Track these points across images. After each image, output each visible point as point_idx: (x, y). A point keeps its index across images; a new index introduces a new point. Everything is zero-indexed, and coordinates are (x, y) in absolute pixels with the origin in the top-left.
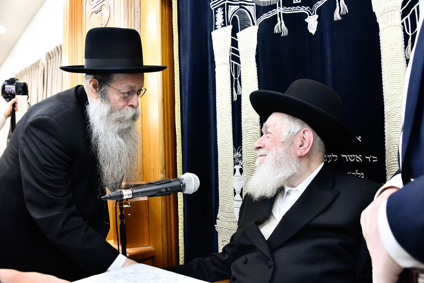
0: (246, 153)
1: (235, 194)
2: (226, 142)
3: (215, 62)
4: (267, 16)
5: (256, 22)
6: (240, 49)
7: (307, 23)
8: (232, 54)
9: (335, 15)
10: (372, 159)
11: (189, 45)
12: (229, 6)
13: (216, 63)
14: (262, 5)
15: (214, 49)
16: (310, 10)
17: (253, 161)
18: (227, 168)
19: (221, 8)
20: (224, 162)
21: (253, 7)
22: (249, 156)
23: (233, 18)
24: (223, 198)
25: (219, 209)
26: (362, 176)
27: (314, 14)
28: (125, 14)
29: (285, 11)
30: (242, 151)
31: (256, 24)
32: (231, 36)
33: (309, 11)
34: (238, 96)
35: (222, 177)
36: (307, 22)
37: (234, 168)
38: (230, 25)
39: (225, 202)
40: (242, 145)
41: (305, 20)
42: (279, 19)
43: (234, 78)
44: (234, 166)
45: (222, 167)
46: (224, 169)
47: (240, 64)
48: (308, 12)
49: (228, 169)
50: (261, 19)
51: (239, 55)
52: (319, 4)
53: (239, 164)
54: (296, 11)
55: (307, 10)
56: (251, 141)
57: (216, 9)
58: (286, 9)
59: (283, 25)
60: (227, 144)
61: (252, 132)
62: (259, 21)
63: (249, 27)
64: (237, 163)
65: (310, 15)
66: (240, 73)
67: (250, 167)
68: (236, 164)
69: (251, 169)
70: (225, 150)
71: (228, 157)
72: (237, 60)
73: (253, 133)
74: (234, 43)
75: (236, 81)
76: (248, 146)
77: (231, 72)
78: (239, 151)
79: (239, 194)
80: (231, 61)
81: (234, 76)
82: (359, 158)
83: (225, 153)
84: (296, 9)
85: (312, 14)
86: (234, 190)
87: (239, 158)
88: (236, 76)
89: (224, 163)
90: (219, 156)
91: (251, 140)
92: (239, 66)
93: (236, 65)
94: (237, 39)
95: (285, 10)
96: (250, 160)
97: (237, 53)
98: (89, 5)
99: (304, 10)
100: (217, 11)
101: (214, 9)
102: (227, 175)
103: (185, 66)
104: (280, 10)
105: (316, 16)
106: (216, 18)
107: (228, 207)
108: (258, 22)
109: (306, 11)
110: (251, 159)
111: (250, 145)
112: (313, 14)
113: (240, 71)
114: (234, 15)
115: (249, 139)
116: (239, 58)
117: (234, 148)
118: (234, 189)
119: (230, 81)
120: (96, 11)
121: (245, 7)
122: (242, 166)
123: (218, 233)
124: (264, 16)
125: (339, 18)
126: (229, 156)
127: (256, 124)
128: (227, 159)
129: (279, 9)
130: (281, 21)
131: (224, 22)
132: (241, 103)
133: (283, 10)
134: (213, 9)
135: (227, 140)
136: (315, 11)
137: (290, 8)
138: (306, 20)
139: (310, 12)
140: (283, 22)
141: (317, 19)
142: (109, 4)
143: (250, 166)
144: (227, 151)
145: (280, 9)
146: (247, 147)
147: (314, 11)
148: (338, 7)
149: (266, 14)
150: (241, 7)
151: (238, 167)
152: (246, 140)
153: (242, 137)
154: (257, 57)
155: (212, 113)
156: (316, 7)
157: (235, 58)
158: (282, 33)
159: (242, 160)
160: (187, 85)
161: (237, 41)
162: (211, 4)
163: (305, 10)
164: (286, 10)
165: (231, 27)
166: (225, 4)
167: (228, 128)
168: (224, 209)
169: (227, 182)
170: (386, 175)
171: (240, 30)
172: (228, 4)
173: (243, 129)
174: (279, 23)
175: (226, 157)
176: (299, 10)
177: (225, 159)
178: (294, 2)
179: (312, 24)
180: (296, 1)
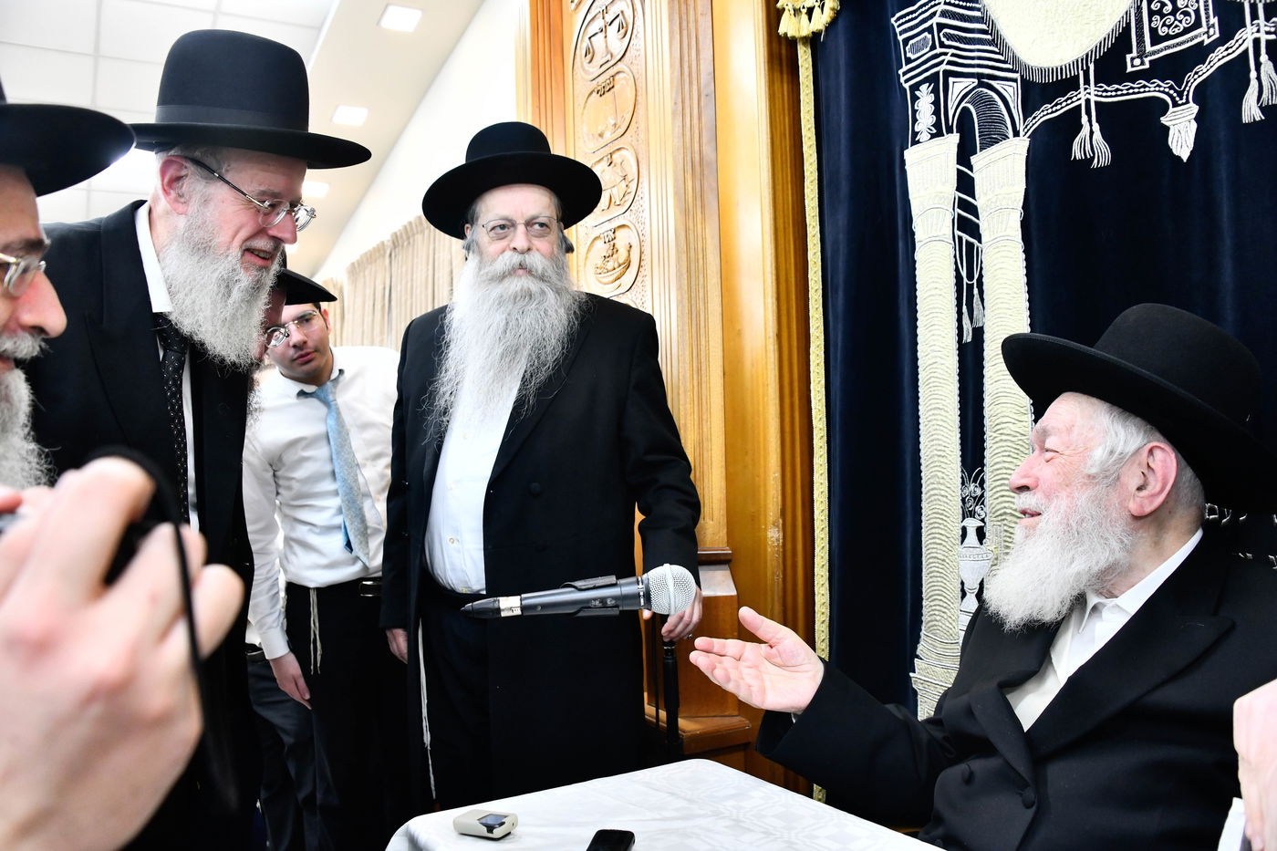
0: (995, 487)
1: (964, 594)
2: (943, 454)
3: (913, 234)
4: (1052, 112)
5: (1022, 127)
6: (980, 201)
7: (1167, 129)
8: (959, 215)
9: (1245, 106)
11: (844, 188)
12: (951, 80)
13: (917, 237)
14: (1037, 79)
15: (912, 196)
16: (1176, 91)
17: (1011, 508)
18: (945, 523)
19: (928, 84)
20: (938, 507)
21: (1014, 84)
22: (1003, 496)
23: (960, 113)
24: (932, 604)
25: (921, 630)
27: (1187, 102)
28: (675, 103)
29: (1101, 96)
30: (983, 482)
31: (1022, 133)
32: (956, 162)
33: (1172, 92)
34: (974, 329)
35: (930, 546)
36: (1167, 124)
37: (963, 524)
38: (952, 133)
39: (937, 613)
40: (983, 465)
41: (1162, 119)
42: (1084, 119)
43: (965, 280)
44: (964, 519)
45: (932, 521)
46: (936, 525)
47: (980, 242)
48: (1170, 96)
49: (946, 526)
50: (1034, 118)
51: (978, 219)
52: (1200, 74)
53: (976, 516)
54: (1134, 93)
55: (1167, 90)
56: (1009, 456)
57: (915, 87)
58: (1106, 91)
59: (1098, 135)
60: (944, 460)
61: (1009, 432)
62: (1031, 124)
63: (1004, 141)
64: (970, 512)
65: (1175, 104)
66: (981, 269)
67: (1005, 525)
68: (967, 514)
69: (1006, 531)
70: (940, 474)
71: (947, 494)
72: (974, 230)
73: (1015, 434)
74: (965, 183)
75: (970, 287)
76: (1001, 469)
77: (956, 263)
78: (975, 481)
79: (974, 595)
80: (958, 233)
81: (964, 273)
83: (939, 483)
84: (1134, 88)
85: (1180, 102)
86: (962, 583)
87: (975, 498)
88: (970, 277)
89: (936, 510)
90: (923, 490)
91: (1007, 454)
92: (977, 248)
93: (970, 246)
94: (972, 171)
95: (1103, 92)
96: (1005, 508)
97: (973, 210)
98: (583, 73)
99: (1159, 91)
100: (917, 93)
101: (910, 87)
102: (944, 543)
103: (836, 242)
104: (1089, 94)
105: (1194, 108)
106: (914, 112)
107: (947, 629)
108: (1028, 127)
109: (1163, 92)
110: (1006, 505)
111: (1006, 465)
112: (1184, 101)
113: (982, 262)
114: (963, 105)
115: (1003, 449)
116: (978, 226)
117: (962, 471)
118: (960, 582)
119: (953, 289)
120: (599, 88)
121: (994, 83)
122: (983, 520)
123: (919, 696)
124: (1043, 111)
125: (1258, 116)
126: (952, 493)
127: (1022, 410)
128: (945, 499)
129: (1086, 89)
130: (1091, 125)
131: (937, 125)
132: (983, 350)
133: (1096, 93)
134: (906, 86)
135: (946, 449)
136: (1188, 91)
137: (1116, 86)
138: (1164, 120)
139: (1175, 95)
140: (1096, 127)
141: (1194, 116)
142: (635, 72)
143: (1005, 522)
144: (945, 477)
145: (1088, 91)
146: (998, 469)
147: (1185, 93)
148: (1254, 84)
149: (1050, 106)
150: (981, 85)
151: (972, 524)
152: (996, 451)
153: (984, 441)
154: (1025, 225)
155: (907, 370)
156: (1192, 80)
157: (967, 224)
158: (1093, 158)
159: (983, 503)
160: (841, 294)
161: (973, 179)
162: (900, 72)
163: (1162, 89)
164: (1104, 94)
165: (954, 138)
166: (938, 73)
167: (950, 417)
168: (934, 632)
169: (944, 560)
171: (981, 149)
172: (948, 74)
173: (987, 422)
174: (1085, 131)
175: (943, 493)
176: (1145, 92)
177: (939, 500)
178: (1130, 69)
179: (1182, 132)
180: (1133, 63)
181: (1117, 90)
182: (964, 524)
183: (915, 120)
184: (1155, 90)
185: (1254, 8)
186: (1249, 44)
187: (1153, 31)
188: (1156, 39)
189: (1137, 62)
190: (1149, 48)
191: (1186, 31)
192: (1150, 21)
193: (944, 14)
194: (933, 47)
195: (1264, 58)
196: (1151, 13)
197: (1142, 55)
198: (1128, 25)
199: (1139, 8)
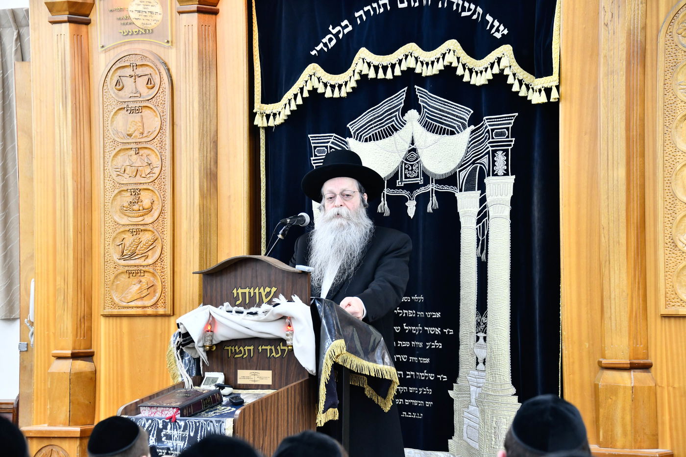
7: (407, 207)
9: (428, 207)
10: (449, 332)
16: (410, 195)
26: (440, 346)
27: (414, 200)
29: (388, 193)
42: (382, 199)
48: (409, 197)
52: (417, 192)
55: (408, 194)
58: (390, 191)
59: (386, 205)
65: (410, 200)
82: (438, 331)
84: (398, 192)
85: (412, 199)
105: (415, 202)
125: (431, 211)
130: (384, 202)
133: (387, 191)
136: (414, 197)
138: (406, 204)
140: (386, 202)
141: (415, 205)
142: (161, 111)
148: (431, 201)
156: (415, 193)
158: (384, 213)
162: (312, 158)
170: (459, 345)
174: (382, 203)
176: (401, 193)
178: (397, 185)
179: (411, 208)
180: (399, 183)
181: (393, 191)
184: (405, 193)
185: (432, 179)
186: (430, 189)
187: (405, 175)
188: (406, 177)
189: (400, 183)
190: (404, 180)
191: (415, 177)
192: (405, 171)
193: (333, 143)
195: (434, 195)
196: (405, 169)
197: (402, 181)
198: (398, 170)
199: (402, 166)
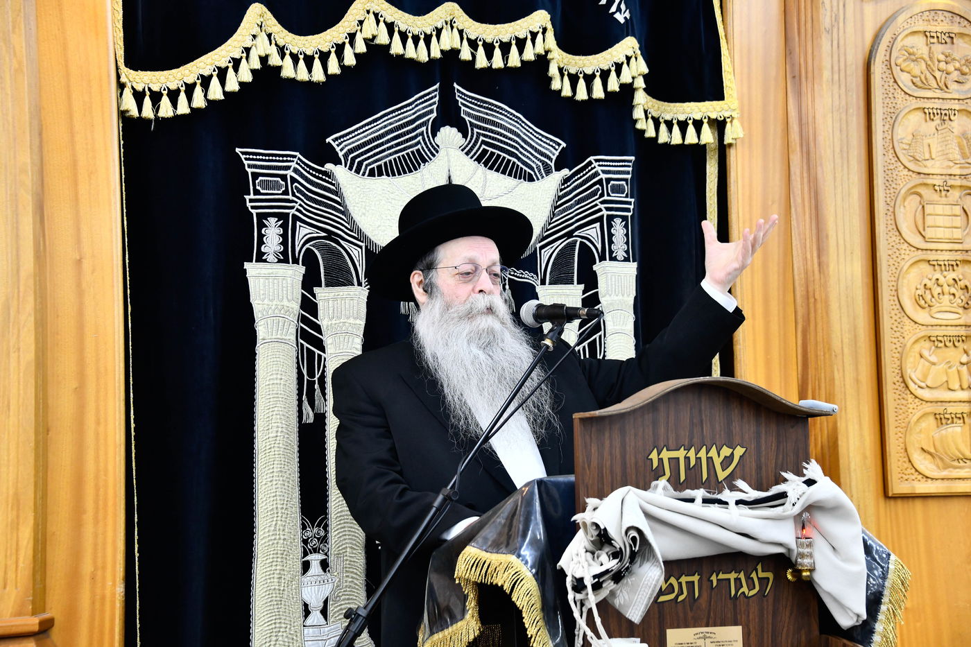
0: (338, 529)
1: (307, 612)
6: (323, 320)
8: (302, 328)
12: (298, 224)
13: (259, 335)
15: (253, 302)
17: (351, 543)
18: (286, 561)
19: (277, 219)
21: (360, 250)
22: (345, 535)
23: (306, 252)
30: (326, 527)
31: (363, 285)
32: (300, 288)
34: (316, 415)
37: (303, 559)
38: (299, 264)
39: (274, 634)
40: (326, 514)
43: (305, 377)
44: (305, 554)
46: (276, 562)
47: (324, 352)
51: (322, 335)
53: (321, 551)
57: (262, 217)
63: (351, 286)
64: (313, 549)
68: (310, 551)
69: (348, 560)
71: (287, 538)
72: (317, 343)
74: (309, 306)
75: (311, 384)
77: (298, 363)
78: (319, 526)
79: (318, 612)
80: (301, 341)
81: (305, 372)
86: (306, 604)
87: (318, 539)
88: (311, 374)
89: (276, 552)
92: (320, 356)
93: (311, 354)
94: (316, 298)
96: (347, 543)
97: (318, 328)
100: (264, 221)
101: (257, 214)
102: (284, 575)
106: (261, 236)
113: (324, 366)
114: (307, 246)
116: (321, 340)
117: (303, 519)
118: (303, 603)
119: (295, 382)
121: (342, 242)
122: (326, 554)
126: (292, 535)
128: (285, 542)
131: (285, 253)
132: (325, 430)
134: (254, 212)
143: (348, 555)
144: (286, 523)
150: (328, 238)
151: (315, 559)
152: (339, 504)
153: (327, 496)
157: (311, 337)
159: (326, 542)
161: (316, 304)
162: (246, 196)
165: (301, 269)
167: (291, 478)
169: (283, 590)
171: (326, 286)
172: (297, 219)
173: (330, 482)
177: (279, 543)
182: (307, 558)
183: (261, 243)
193: (295, 171)
194: (286, 193)
